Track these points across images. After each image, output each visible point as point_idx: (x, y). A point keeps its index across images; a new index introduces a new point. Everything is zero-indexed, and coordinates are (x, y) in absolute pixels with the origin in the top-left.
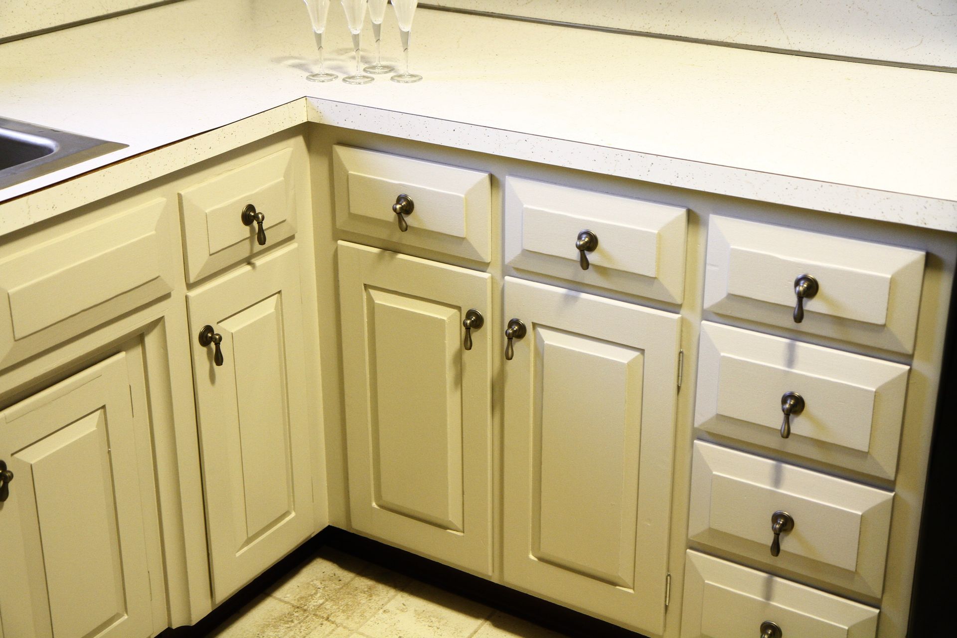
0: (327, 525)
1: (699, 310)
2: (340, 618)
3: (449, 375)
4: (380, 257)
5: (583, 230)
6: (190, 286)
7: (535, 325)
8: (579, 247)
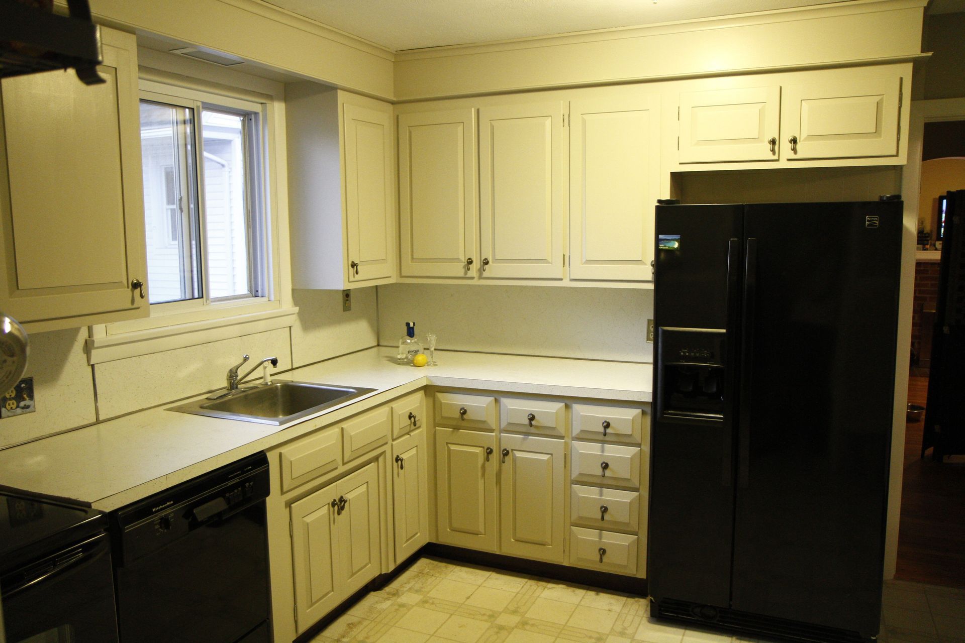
0: (427, 542)
1: (570, 436)
2: (437, 575)
3: (480, 474)
4: (453, 432)
5: (529, 414)
6: (393, 440)
7: (512, 450)
8: (529, 419)
